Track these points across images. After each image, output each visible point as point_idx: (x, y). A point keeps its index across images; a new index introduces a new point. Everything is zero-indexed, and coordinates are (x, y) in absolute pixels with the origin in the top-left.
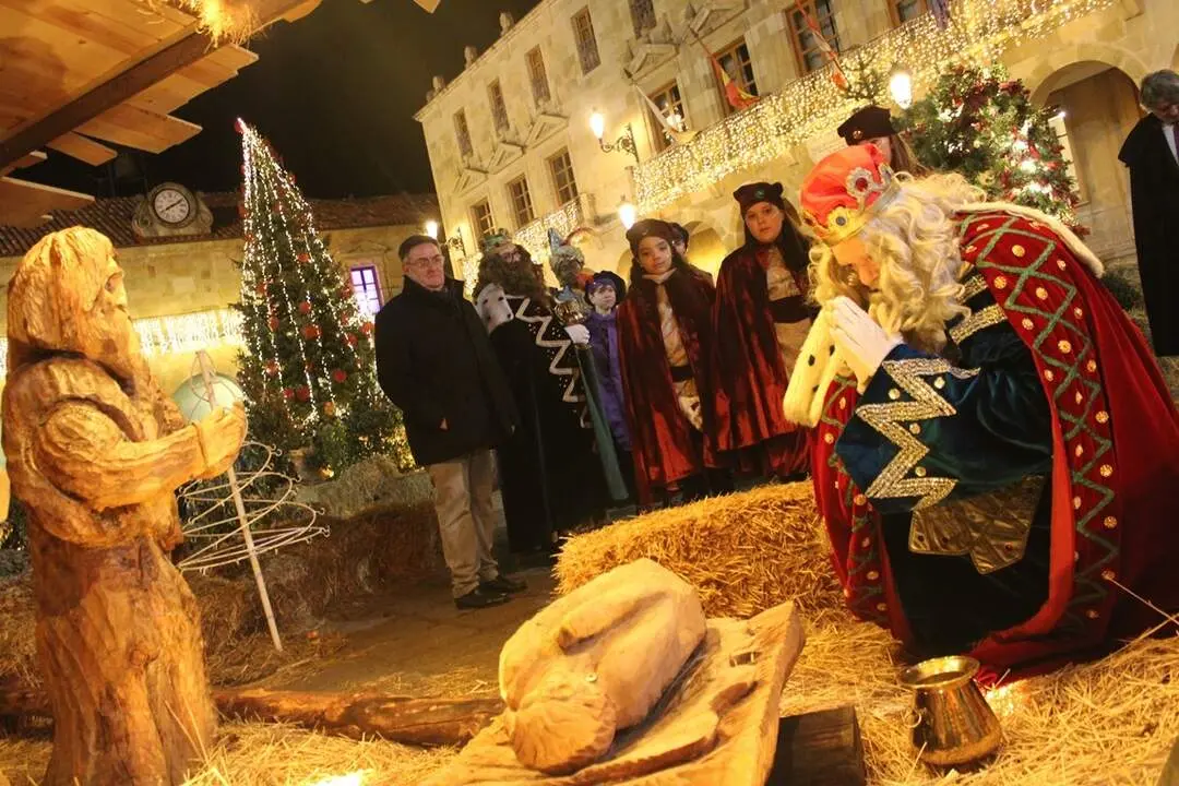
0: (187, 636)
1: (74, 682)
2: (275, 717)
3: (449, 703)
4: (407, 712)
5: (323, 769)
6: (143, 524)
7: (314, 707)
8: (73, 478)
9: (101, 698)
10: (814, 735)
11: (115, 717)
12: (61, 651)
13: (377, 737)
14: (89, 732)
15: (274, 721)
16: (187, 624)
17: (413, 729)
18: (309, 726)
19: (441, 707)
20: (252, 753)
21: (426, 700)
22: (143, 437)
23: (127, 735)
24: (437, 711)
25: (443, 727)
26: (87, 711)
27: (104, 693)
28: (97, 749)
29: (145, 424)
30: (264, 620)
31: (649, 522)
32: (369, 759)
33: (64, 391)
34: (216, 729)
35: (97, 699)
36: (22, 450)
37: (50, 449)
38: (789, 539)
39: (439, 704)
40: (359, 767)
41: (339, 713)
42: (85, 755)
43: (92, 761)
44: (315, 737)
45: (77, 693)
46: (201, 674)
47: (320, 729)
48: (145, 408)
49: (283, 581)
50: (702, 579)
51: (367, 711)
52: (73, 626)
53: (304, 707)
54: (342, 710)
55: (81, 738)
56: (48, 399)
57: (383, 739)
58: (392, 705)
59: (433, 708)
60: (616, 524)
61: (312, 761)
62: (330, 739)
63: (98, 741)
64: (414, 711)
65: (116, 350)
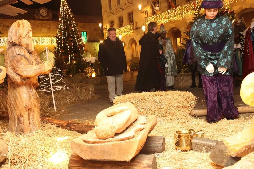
0: (37, 105)
1: (14, 111)
2: (53, 124)
3: (88, 125)
4: (79, 126)
5: (61, 135)
6: (31, 82)
7: (60, 123)
8: (18, 71)
9: (19, 115)
10: (155, 140)
11: (21, 119)
12: (12, 104)
13: (72, 130)
14: (16, 121)
15: (52, 124)
16: (37, 103)
17: (79, 130)
18: (59, 126)
19: (86, 126)
20: (47, 130)
21: (83, 124)
22: (33, 64)
23: (23, 123)
24: (85, 127)
25: (86, 130)
26: (16, 117)
27: (20, 114)
28: (17, 125)
29: (33, 62)
30: (53, 105)
31: (132, 95)
32: (70, 134)
33: (18, 53)
34: (41, 124)
35: (18, 115)
36: (8, 64)
37: (14, 64)
38: (160, 102)
39: (85, 125)
40: (68, 135)
41: (65, 125)
42: (15, 125)
43: (16, 127)
44: (60, 128)
45: (14, 113)
46: (39, 113)
47: (61, 127)
48: (34, 58)
49: (58, 97)
50: (142, 108)
51: (71, 125)
52: (15, 100)
53: (59, 123)
54: (66, 124)
55: (14, 122)
56: (14, 54)
57: (74, 131)
58: (76, 124)
59: (84, 126)
60: (126, 94)
61: (59, 133)
62: (63, 129)
63: (17, 123)
64: (80, 126)
65: (29, 46)
